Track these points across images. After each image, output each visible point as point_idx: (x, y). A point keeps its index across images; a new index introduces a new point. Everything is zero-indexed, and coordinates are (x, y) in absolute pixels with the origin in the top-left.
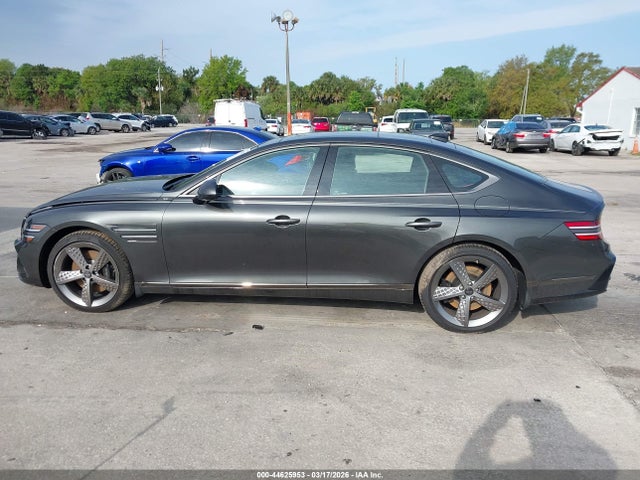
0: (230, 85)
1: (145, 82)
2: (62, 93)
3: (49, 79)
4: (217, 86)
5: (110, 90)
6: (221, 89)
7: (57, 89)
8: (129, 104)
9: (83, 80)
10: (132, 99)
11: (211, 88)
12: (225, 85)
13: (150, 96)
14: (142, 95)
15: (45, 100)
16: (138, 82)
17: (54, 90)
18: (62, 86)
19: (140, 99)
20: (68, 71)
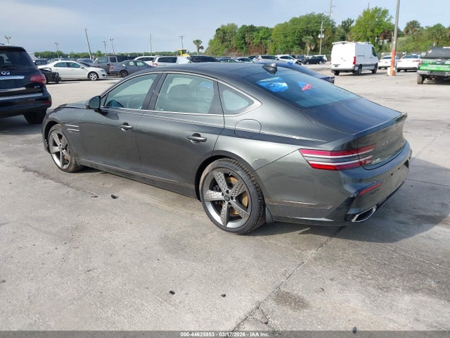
0: (376, 31)
1: (313, 32)
2: (261, 43)
3: (255, 33)
4: (365, 32)
5: (288, 39)
6: (369, 34)
7: (259, 41)
8: (299, 49)
9: (273, 33)
10: (302, 45)
11: (361, 34)
12: (372, 31)
13: (315, 42)
14: (309, 41)
15: (251, 48)
16: (308, 32)
17: (256, 41)
18: (262, 38)
19: (307, 45)
20: (267, 28)
